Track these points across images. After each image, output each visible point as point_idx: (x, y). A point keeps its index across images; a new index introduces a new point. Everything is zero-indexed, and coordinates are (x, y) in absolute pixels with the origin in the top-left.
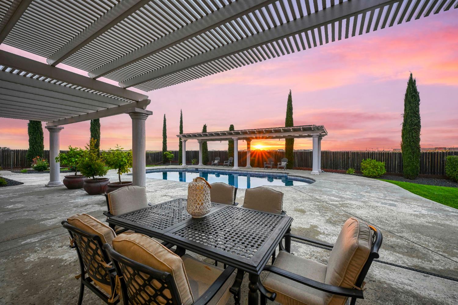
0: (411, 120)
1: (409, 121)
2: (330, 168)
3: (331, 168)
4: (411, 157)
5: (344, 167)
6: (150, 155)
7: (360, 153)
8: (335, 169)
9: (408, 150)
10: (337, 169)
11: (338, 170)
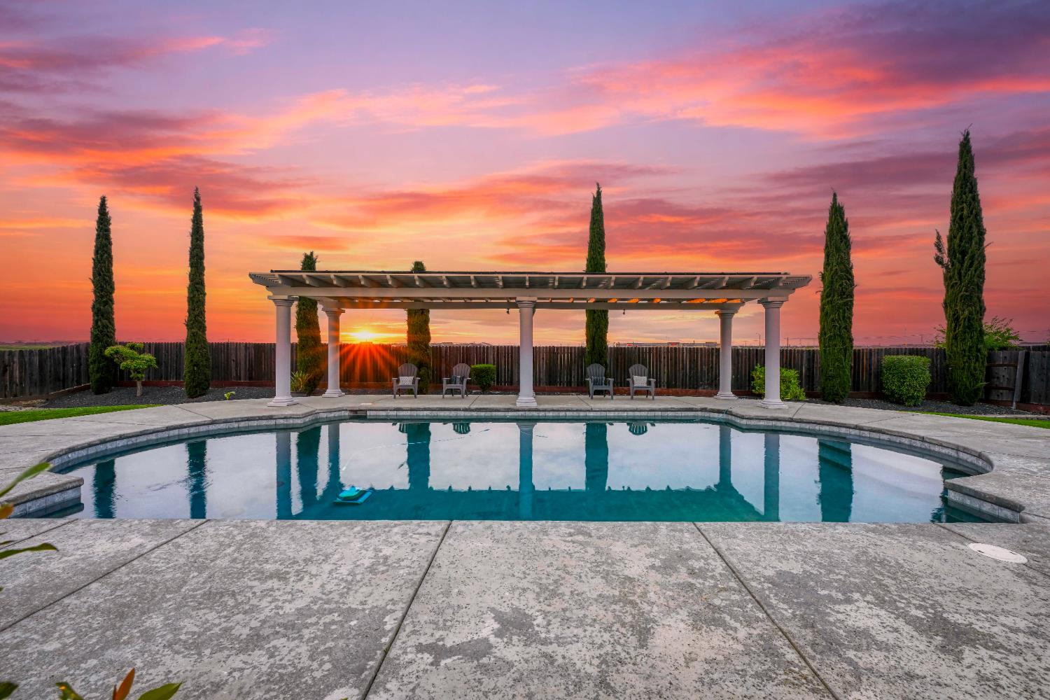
0: (840, 285)
1: (837, 287)
2: (682, 385)
3: (684, 385)
4: (841, 359)
5: (712, 381)
6: (16, 359)
7: (742, 349)
8: (693, 388)
9: (835, 345)
10: (697, 388)
11: (700, 390)
